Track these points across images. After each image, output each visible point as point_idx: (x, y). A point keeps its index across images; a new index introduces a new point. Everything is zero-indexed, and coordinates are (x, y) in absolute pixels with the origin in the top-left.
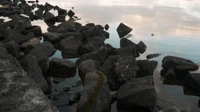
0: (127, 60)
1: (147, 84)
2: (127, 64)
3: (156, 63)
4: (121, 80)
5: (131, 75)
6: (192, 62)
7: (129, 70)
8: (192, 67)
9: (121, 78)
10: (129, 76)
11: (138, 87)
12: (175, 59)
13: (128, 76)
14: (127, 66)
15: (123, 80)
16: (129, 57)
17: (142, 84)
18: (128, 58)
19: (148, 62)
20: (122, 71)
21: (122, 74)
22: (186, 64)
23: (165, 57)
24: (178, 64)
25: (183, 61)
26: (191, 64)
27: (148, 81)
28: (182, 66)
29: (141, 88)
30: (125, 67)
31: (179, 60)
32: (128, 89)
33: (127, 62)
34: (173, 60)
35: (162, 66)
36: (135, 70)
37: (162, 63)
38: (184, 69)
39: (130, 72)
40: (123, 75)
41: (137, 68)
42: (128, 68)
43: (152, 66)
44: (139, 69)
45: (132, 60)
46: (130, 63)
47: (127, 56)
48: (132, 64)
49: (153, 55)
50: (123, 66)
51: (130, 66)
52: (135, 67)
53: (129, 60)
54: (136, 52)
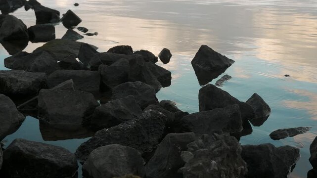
0: (213, 147)
2: (214, 157)
3: (293, 154)
7: (219, 172)
14: (214, 162)
16: (220, 137)
18: (217, 139)
20: (201, 174)
30: (209, 165)
33: (213, 149)
35: (312, 160)
36: (236, 171)
41: (243, 167)
42: (216, 168)
43: (285, 161)
44: (247, 170)
45: (229, 145)
46: (221, 152)
47: (216, 134)
48: (228, 156)
49: (288, 130)
50: (203, 163)
51: (222, 163)
52: (237, 164)
53: (221, 145)
54: (241, 122)
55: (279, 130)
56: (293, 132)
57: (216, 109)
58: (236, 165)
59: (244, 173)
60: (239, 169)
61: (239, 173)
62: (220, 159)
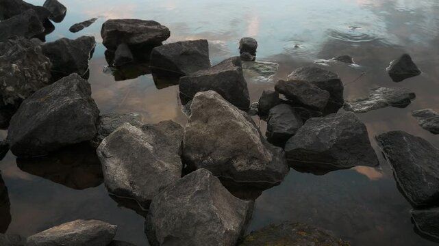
0: (10, 52)
1: (66, 95)
2: (13, 61)
3: (91, 41)
4: (10, 100)
5: (36, 81)
6: (157, 24)
7: (23, 72)
8: (158, 33)
9: (9, 97)
10: (29, 87)
11: (47, 107)
12: (123, 25)
13: (27, 86)
14: (14, 65)
15: (15, 100)
16: (15, 42)
17: (56, 97)
18: (13, 44)
19: (67, 44)
20: (4, 78)
21: (8, 86)
22: (148, 30)
23: (103, 25)
24: (132, 34)
25: (141, 26)
26: (156, 27)
27: (69, 88)
28: (140, 37)
29: (53, 108)
30: (10, 69)
31: (131, 25)
32: (28, 117)
33: (11, 54)
34: (121, 27)
35: (105, 44)
36: (40, 68)
37: (103, 37)
38: (146, 40)
39: (27, 78)
40: (10, 89)
41: (47, 63)
42: (19, 70)
43: (82, 49)
44: (51, 64)
45: (27, 47)
46: (19, 56)
47: (10, 40)
48: (28, 57)
49: (83, 23)
50: (3, 69)
51: (23, 64)
52: (40, 61)
53: (17, 49)
54: (41, 24)
55: (76, 25)
56: (88, 23)
57: (14, 17)
58: (39, 63)
59: (50, 67)
60: (43, 64)
61: (44, 68)
62: (20, 61)
